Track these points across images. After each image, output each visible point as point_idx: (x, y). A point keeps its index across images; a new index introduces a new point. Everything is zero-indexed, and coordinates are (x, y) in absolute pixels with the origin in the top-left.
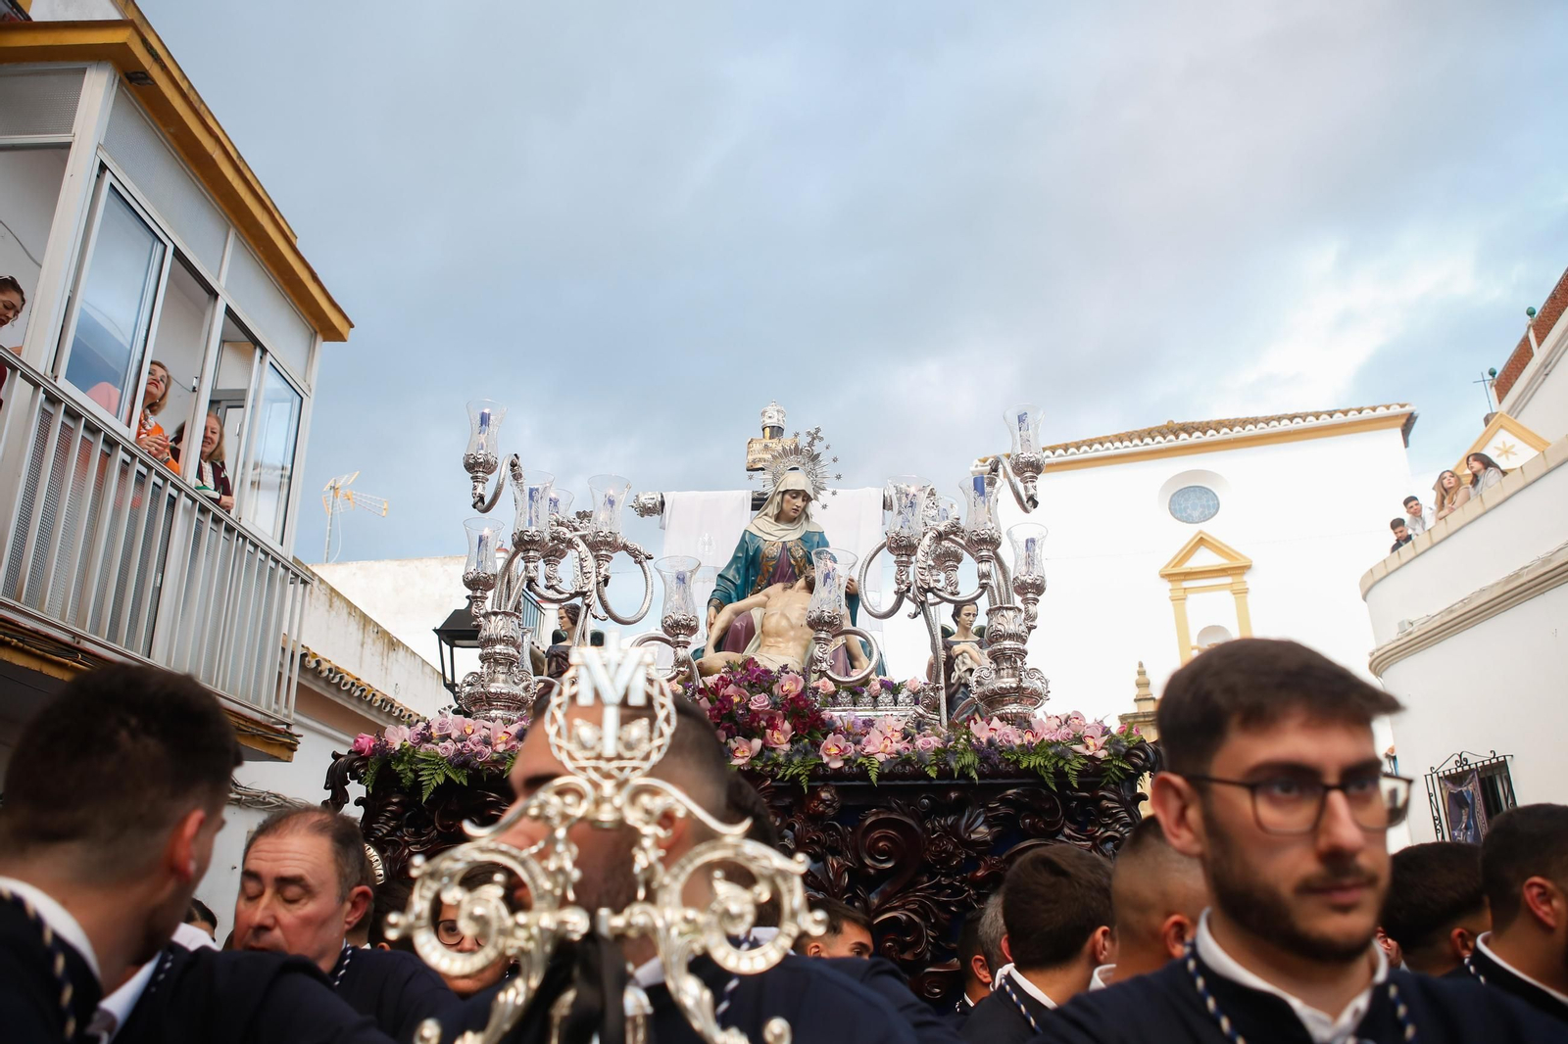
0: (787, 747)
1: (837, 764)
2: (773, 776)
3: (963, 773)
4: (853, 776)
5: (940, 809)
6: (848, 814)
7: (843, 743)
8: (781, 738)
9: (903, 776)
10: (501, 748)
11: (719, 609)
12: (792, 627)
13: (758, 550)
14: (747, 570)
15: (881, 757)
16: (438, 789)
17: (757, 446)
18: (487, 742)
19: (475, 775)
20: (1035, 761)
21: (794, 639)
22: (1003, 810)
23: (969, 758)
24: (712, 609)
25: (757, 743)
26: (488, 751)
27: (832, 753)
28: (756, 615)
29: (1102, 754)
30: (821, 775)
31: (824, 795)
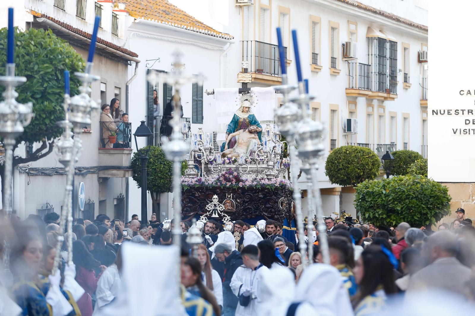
0: (234, 184)
1: (241, 186)
2: (232, 188)
3: (258, 188)
4: (243, 188)
5: (255, 193)
6: (243, 193)
7: (242, 183)
8: (234, 183)
9: (250, 188)
10: (194, 183)
11: (229, 135)
12: (244, 143)
13: (238, 120)
14: (235, 124)
15: (248, 185)
16: (186, 190)
17: (240, 76)
18: (192, 182)
19: (191, 187)
20: (268, 187)
21: (245, 145)
22: (265, 193)
23: (259, 186)
24: (227, 135)
25: (230, 183)
26: (192, 184)
27: (241, 185)
28: (237, 137)
29: (278, 186)
30: (239, 188)
31: (240, 191)
